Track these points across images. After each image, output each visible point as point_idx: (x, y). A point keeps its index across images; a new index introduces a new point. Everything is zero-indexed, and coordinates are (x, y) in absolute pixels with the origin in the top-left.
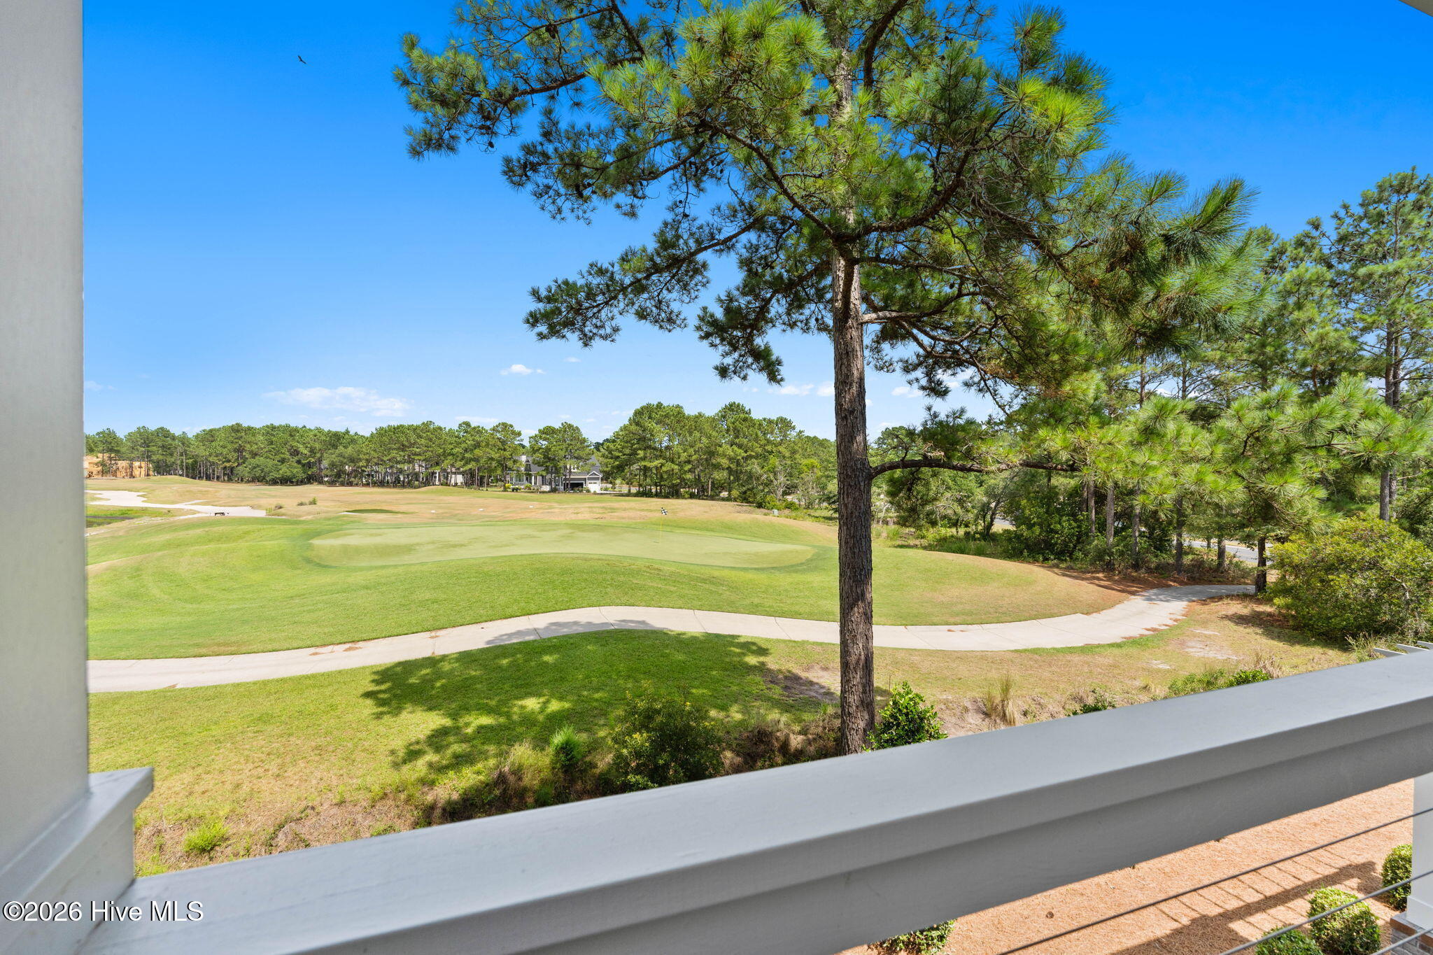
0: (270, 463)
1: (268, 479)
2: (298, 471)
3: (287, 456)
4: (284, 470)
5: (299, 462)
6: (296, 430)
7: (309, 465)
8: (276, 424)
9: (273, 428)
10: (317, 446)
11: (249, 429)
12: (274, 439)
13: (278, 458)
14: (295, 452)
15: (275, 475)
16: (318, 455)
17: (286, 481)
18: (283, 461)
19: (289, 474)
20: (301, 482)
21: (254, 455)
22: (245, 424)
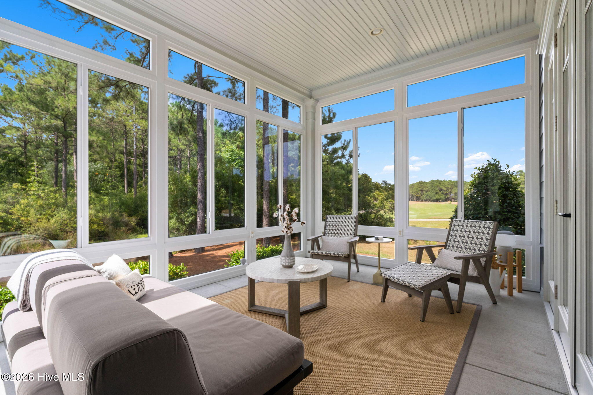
0: (432, 194)
1: (431, 200)
2: (443, 197)
3: (438, 191)
4: (437, 197)
5: (443, 193)
6: (442, 181)
7: (446, 194)
8: (434, 180)
9: (433, 181)
10: (449, 187)
11: (425, 182)
12: (434, 185)
13: (435, 192)
14: (441, 190)
15: (434, 198)
16: (450, 190)
17: (437, 200)
18: (436, 193)
19: (439, 198)
20: (443, 201)
21: (427, 192)
22: (423, 181)
